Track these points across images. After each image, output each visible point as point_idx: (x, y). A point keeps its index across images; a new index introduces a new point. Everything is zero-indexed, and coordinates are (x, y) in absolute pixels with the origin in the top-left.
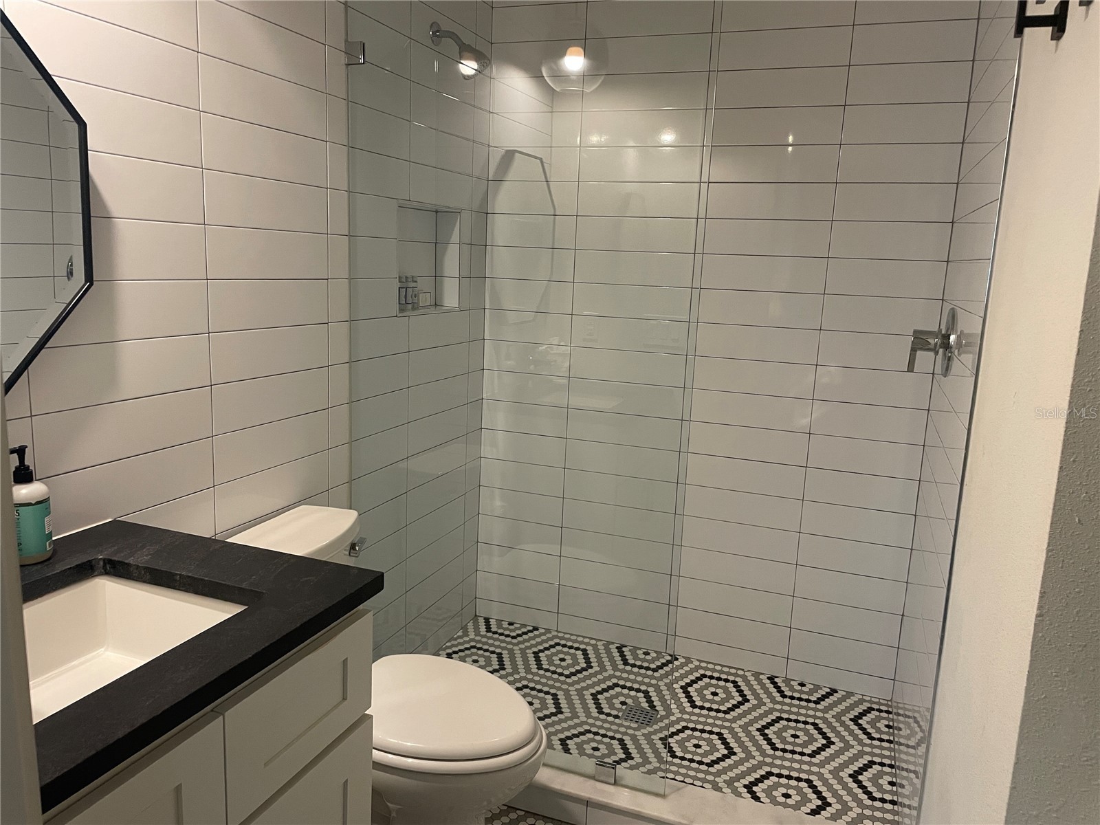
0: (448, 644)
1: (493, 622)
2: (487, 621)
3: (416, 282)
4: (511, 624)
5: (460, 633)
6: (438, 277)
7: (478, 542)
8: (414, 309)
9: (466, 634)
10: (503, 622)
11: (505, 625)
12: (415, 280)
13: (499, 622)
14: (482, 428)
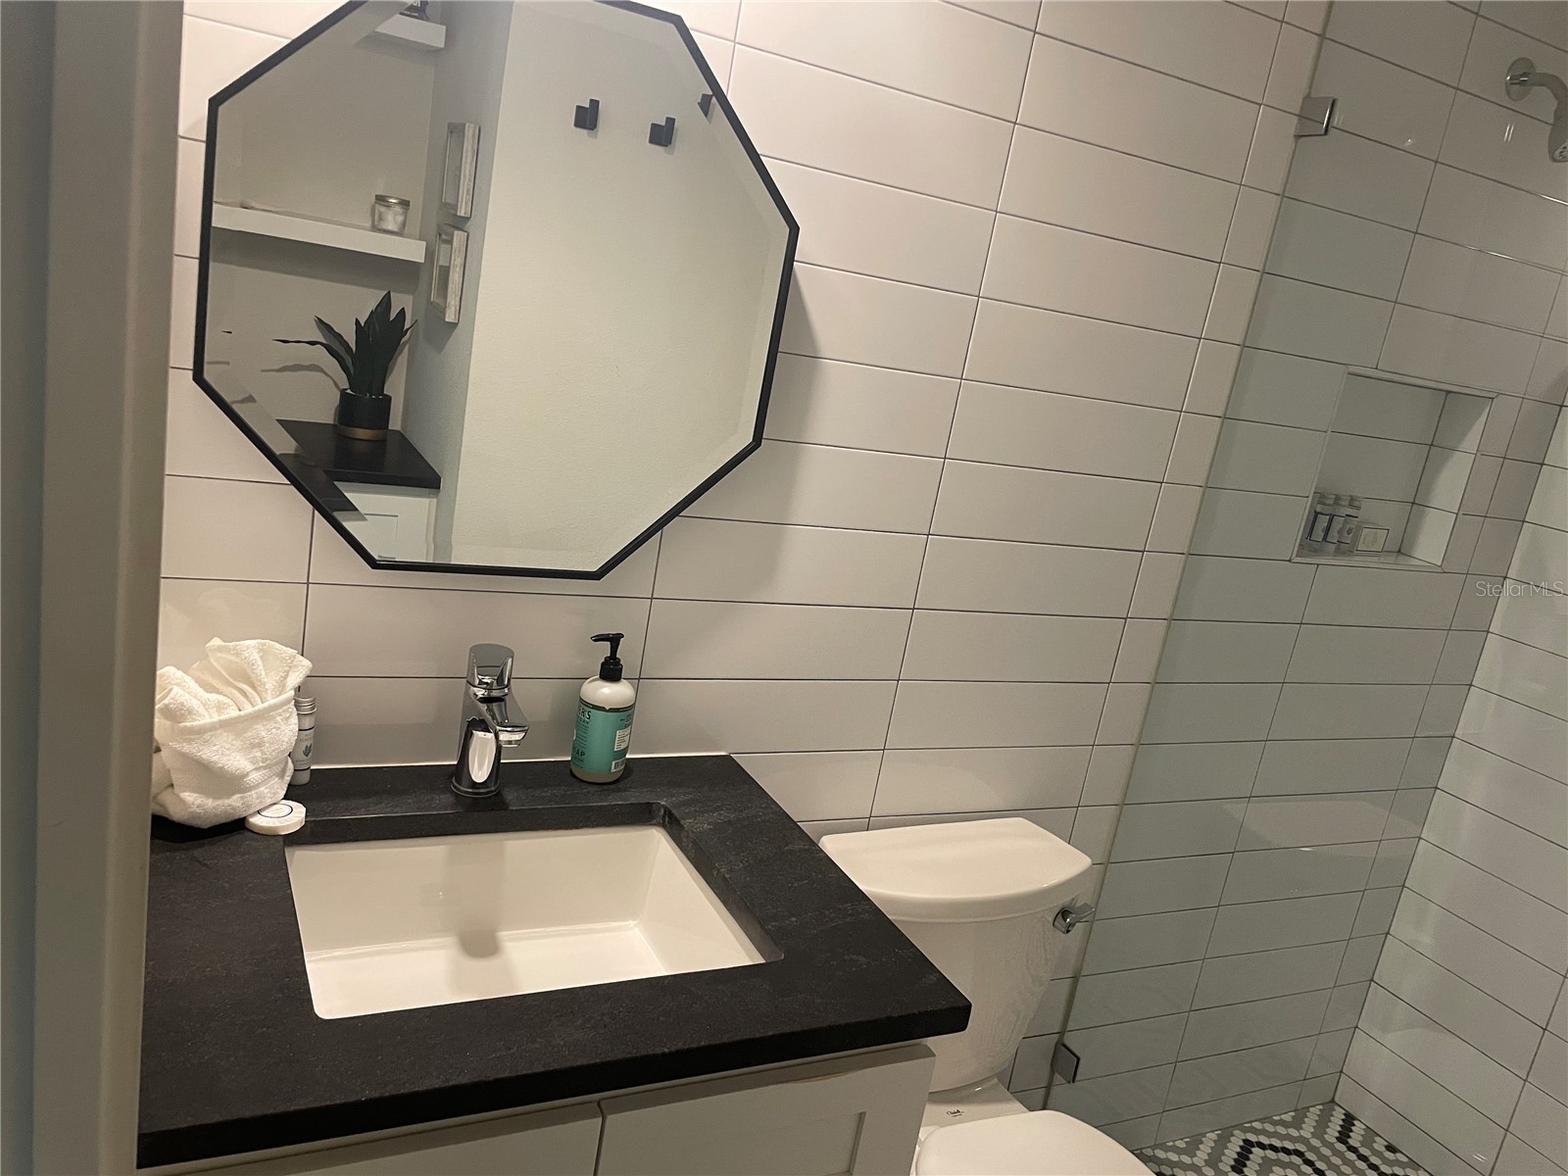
0: (1257, 1125)
1: (1358, 1129)
2: (1349, 1120)
3: (1359, 508)
4: (1391, 1148)
5: (1287, 1117)
6: (1417, 505)
7: (1372, 980)
8: (1338, 552)
9: (1297, 1123)
10: (1377, 1139)
11: (1379, 1145)
12: (1356, 503)
13: (1370, 1134)
14: (1436, 788)
